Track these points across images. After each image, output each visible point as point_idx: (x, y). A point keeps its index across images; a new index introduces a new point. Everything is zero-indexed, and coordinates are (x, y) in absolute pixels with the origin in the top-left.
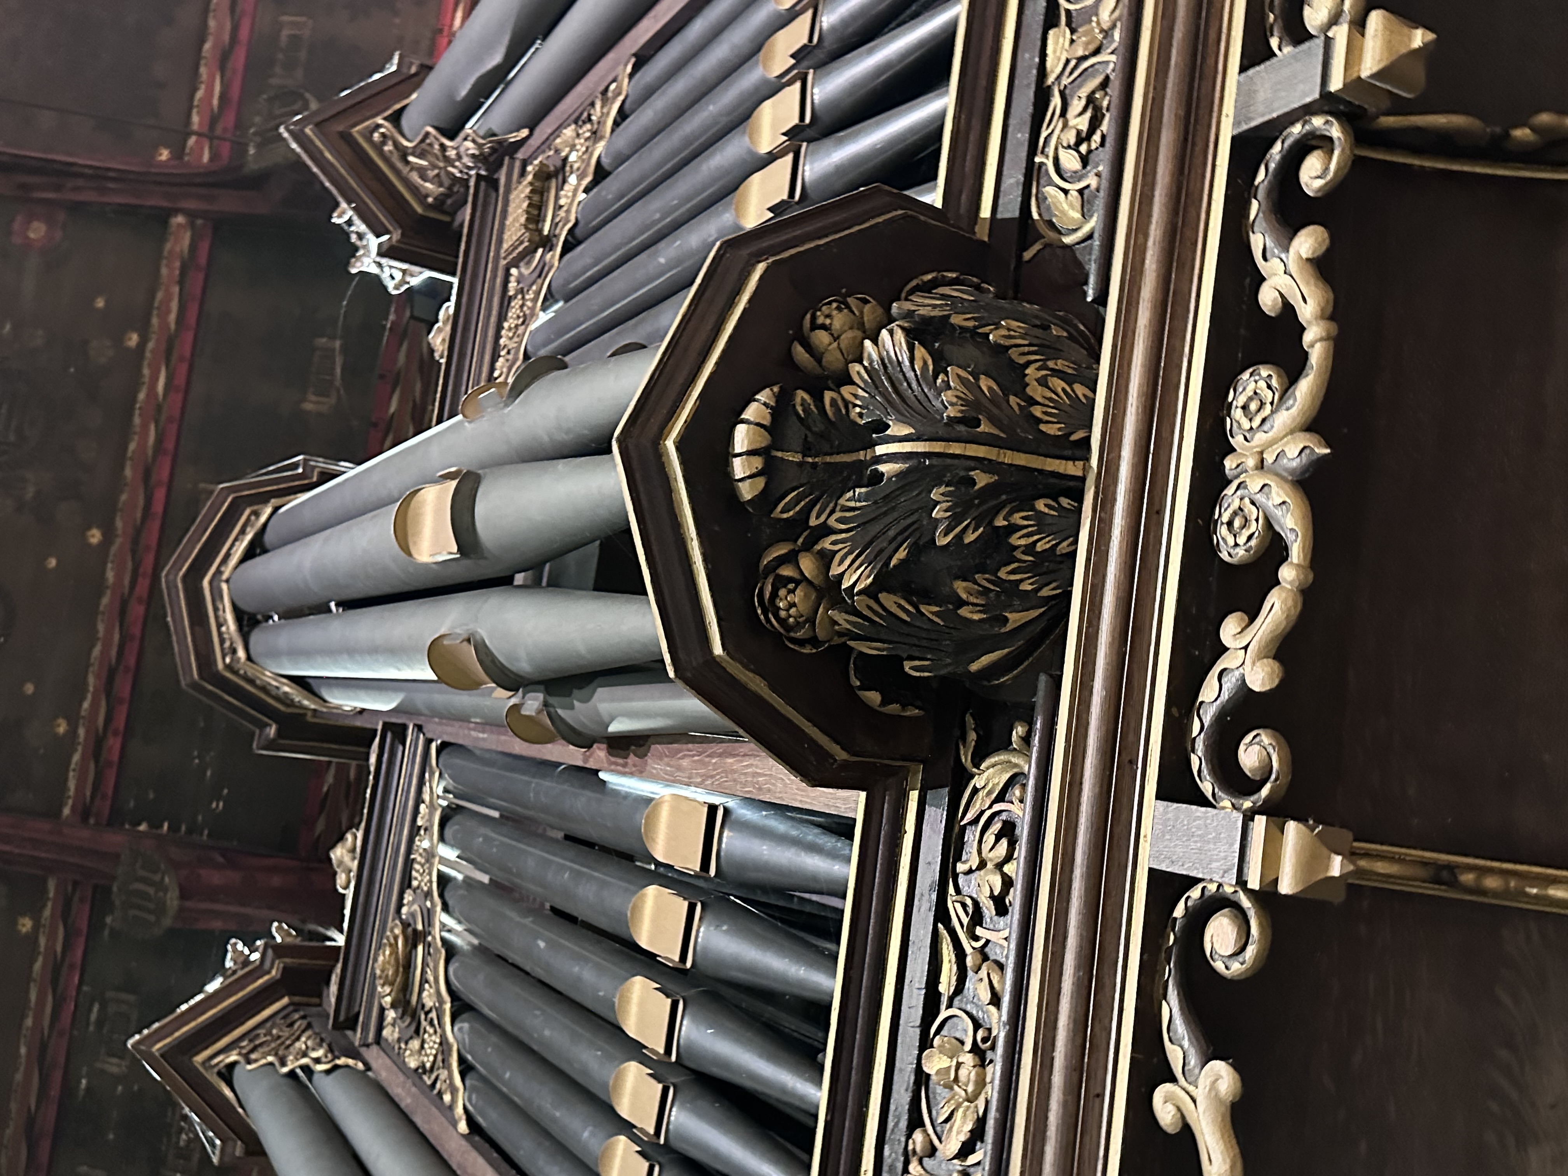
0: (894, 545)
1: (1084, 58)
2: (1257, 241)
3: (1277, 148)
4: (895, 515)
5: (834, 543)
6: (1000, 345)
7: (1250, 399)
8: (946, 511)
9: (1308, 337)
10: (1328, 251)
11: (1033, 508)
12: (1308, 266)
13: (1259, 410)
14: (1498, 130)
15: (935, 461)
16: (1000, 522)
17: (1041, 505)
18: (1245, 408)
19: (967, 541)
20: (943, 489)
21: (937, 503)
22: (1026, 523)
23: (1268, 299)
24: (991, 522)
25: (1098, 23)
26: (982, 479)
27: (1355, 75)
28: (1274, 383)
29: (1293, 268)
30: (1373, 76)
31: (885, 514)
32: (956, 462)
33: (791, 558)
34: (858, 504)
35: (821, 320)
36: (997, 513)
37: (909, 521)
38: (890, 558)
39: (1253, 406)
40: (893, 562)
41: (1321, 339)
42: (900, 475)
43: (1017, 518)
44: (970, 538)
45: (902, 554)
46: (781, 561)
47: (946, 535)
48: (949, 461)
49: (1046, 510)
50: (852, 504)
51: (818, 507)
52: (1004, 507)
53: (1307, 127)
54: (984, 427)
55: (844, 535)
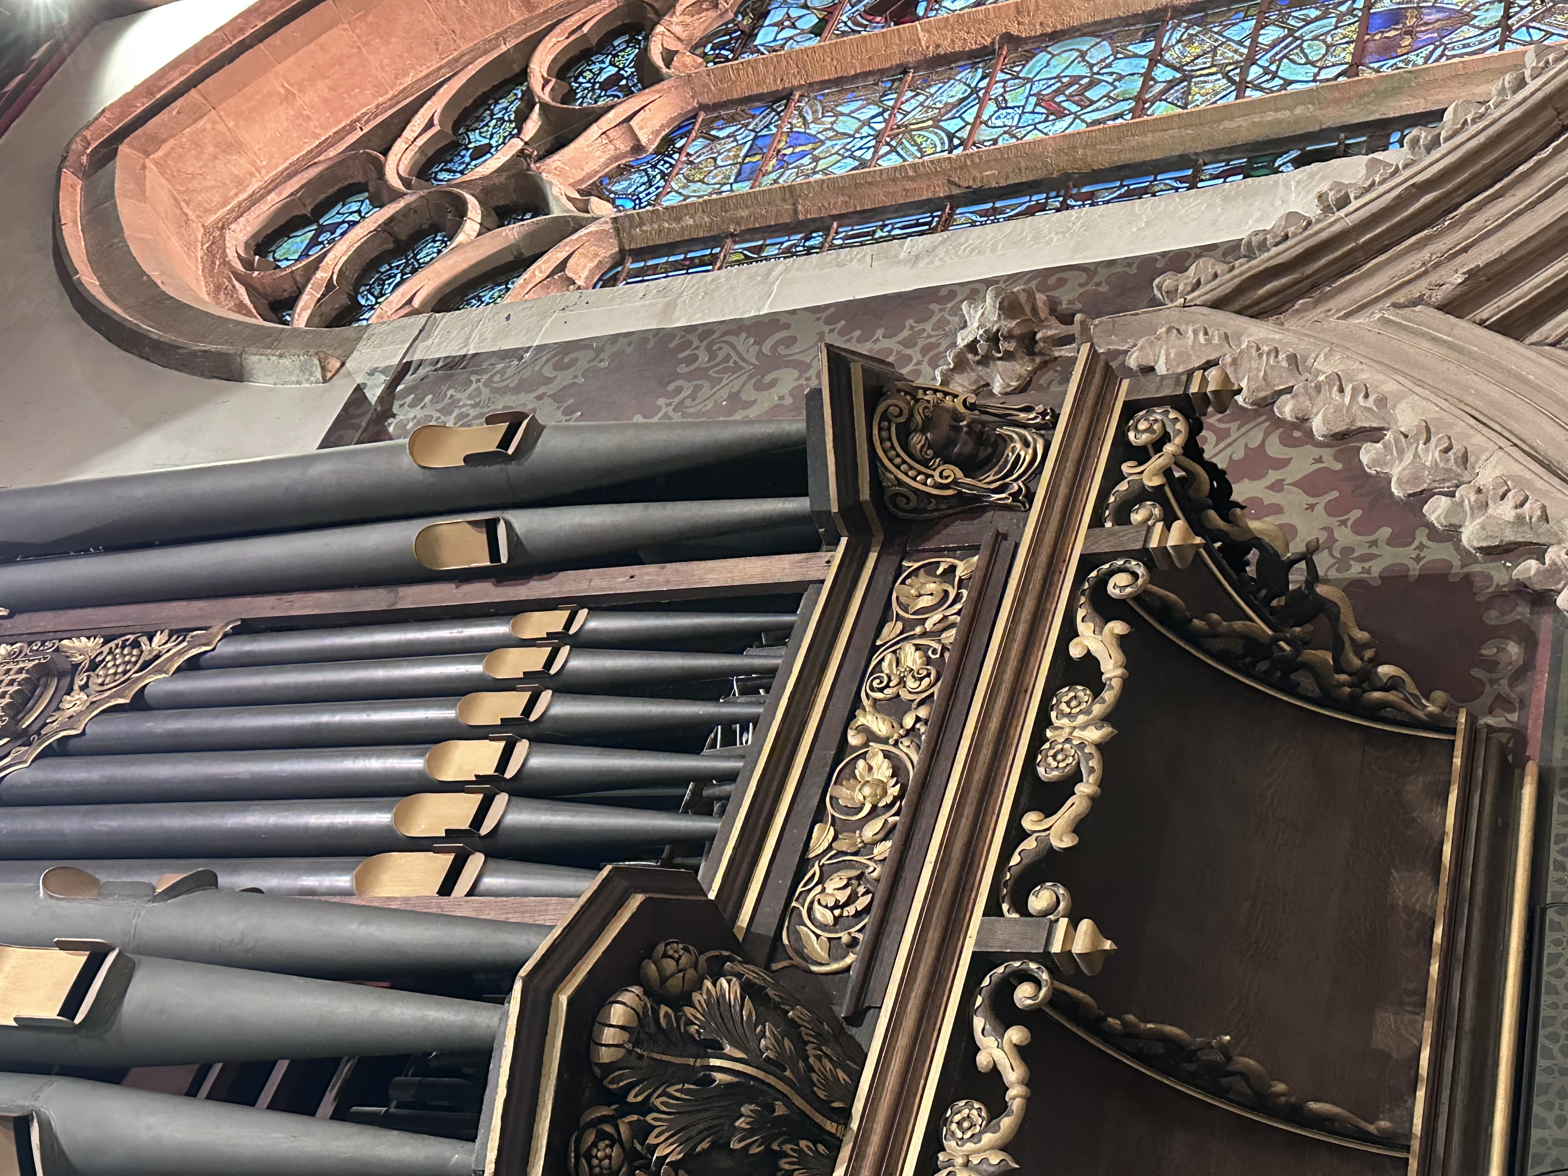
0: (701, 1136)
1: (845, 854)
2: (979, 1023)
3: (1000, 970)
4: (708, 1114)
5: (655, 1119)
6: (796, 1022)
7: (964, 1119)
8: (748, 1124)
9: (1011, 1093)
10: (1028, 1045)
11: (798, 1145)
12: (1015, 1050)
13: (969, 1128)
14: (1102, 1013)
15: (757, 1084)
16: (775, 1147)
17: (803, 1144)
18: (959, 1123)
19: (751, 1152)
20: (752, 1107)
21: (742, 1115)
22: (792, 1153)
23: (982, 1060)
24: (770, 1144)
25: (860, 836)
26: (780, 1109)
27: (1067, 949)
28: (983, 1114)
29: (1006, 1047)
30: (1079, 955)
31: (700, 1111)
32: (769, 1090)
33: (611, 1120)
34: (683, 1096)
35: (671, 952)
36: (774, 1140)
37: (715, 1122)
38: (696, 1146)
39: (966, 1125)
40: (698, 1149)
41: (1021, 1096)
42: (729, 1085)
43: (787, 1148)
44: (754, 1150)
45: (705, 1145)
46: (604, 1119)
47: (739, 1142)
48: (765, 1088)
49: (806, 1150)
50: (678, 1095)
51: (637, 1089)
52: (781, 1136)
53: (1024, 966)
54: (788, 1073)
55: (664, 1116)
